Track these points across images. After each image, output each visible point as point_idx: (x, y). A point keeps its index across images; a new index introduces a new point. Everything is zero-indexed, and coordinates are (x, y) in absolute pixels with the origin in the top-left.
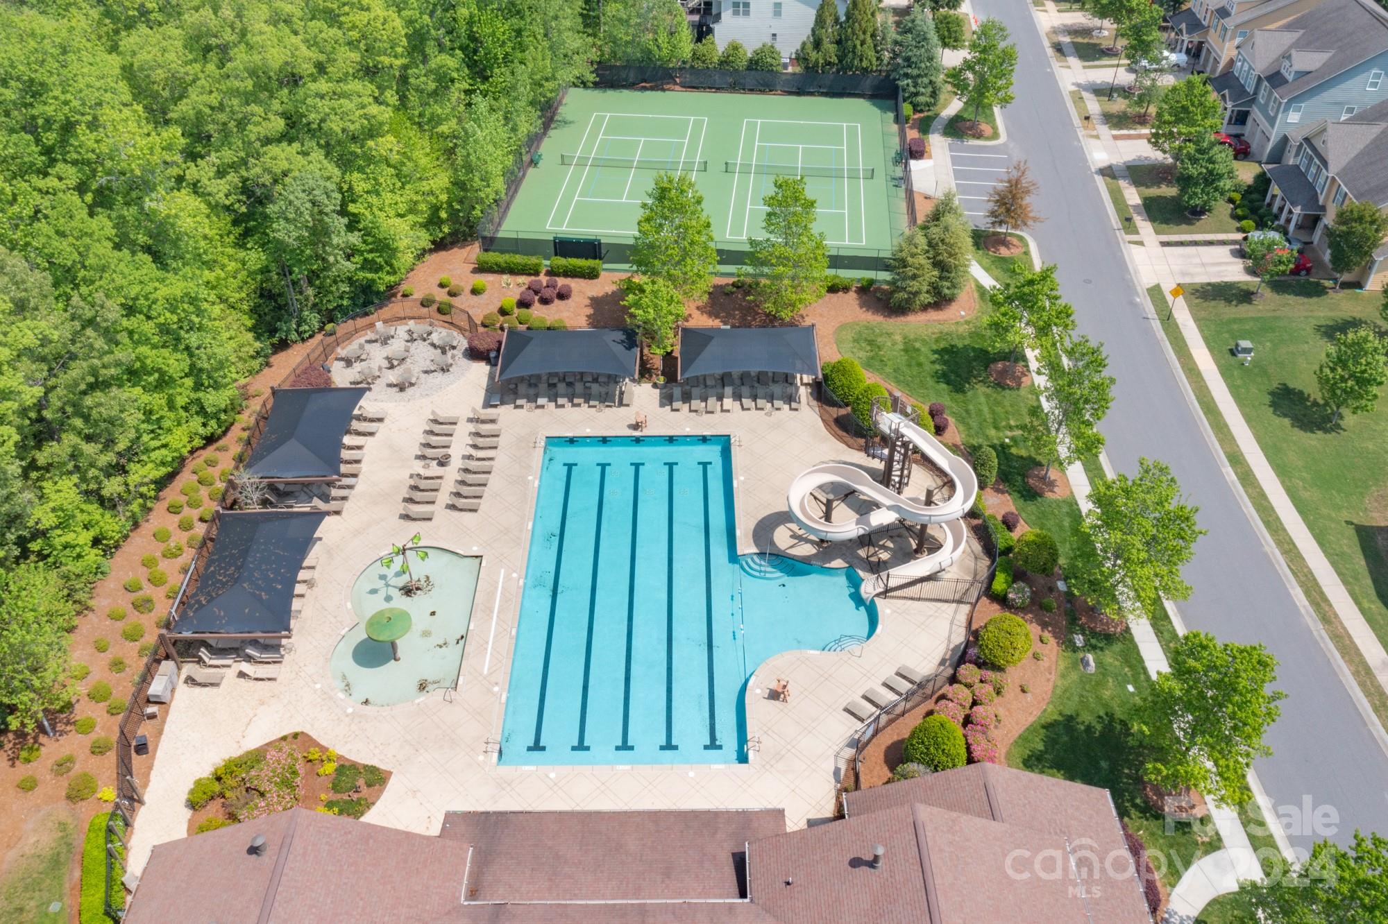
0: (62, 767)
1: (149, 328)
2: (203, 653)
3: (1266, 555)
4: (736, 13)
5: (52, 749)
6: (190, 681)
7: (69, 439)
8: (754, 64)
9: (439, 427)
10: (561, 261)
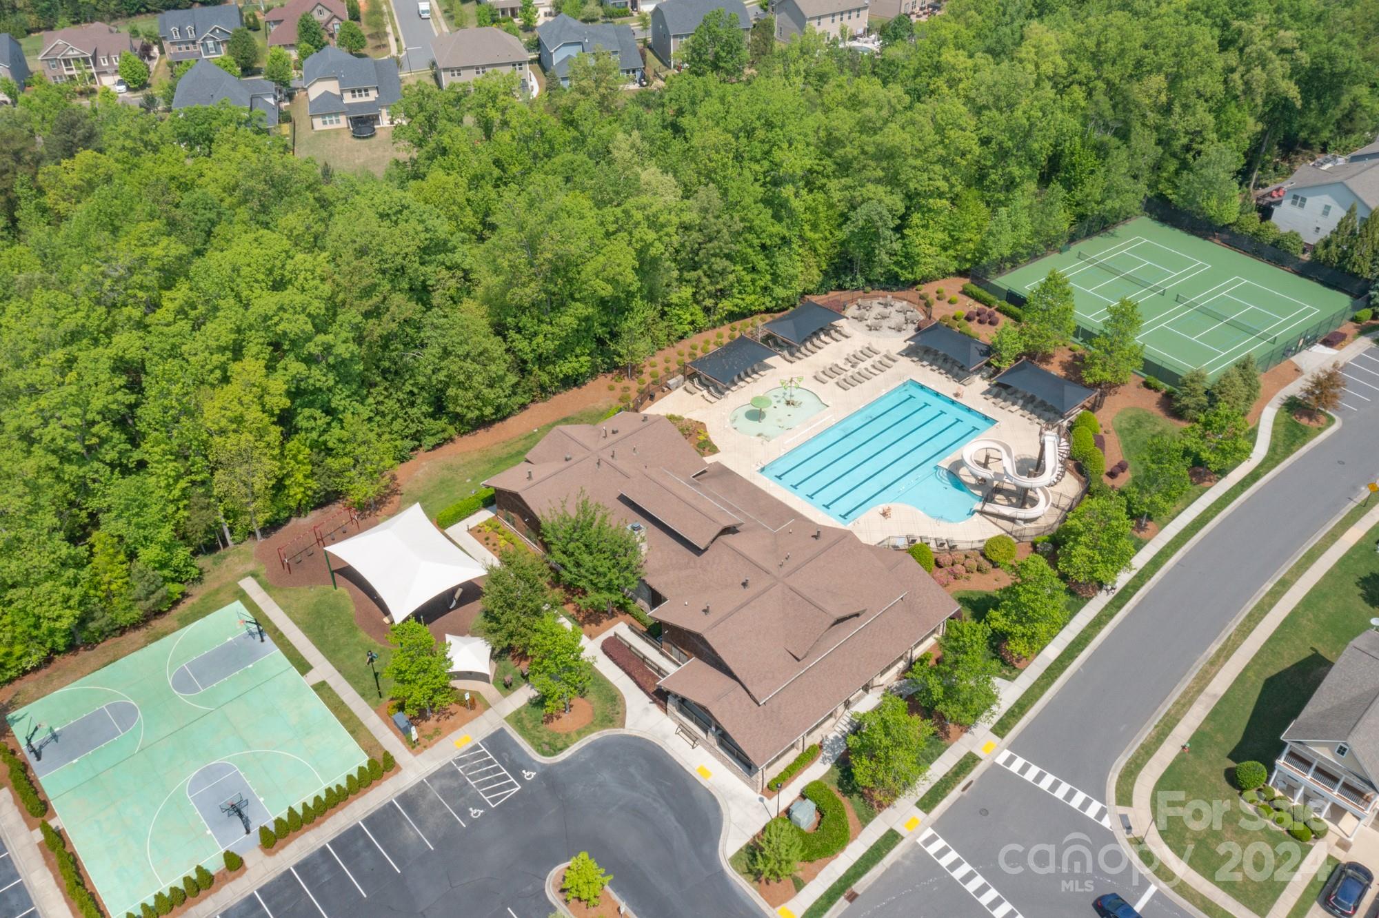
0: (626, 389)
1: (756, 242)
2: (696, 380)
3: (1225, 625)
4: (1294, 203)
5: (626, 382)
6: (685, 389)
7: (700, 272)
8: (1276, 244)
9: (869, 351)
10: (1005, 304)
